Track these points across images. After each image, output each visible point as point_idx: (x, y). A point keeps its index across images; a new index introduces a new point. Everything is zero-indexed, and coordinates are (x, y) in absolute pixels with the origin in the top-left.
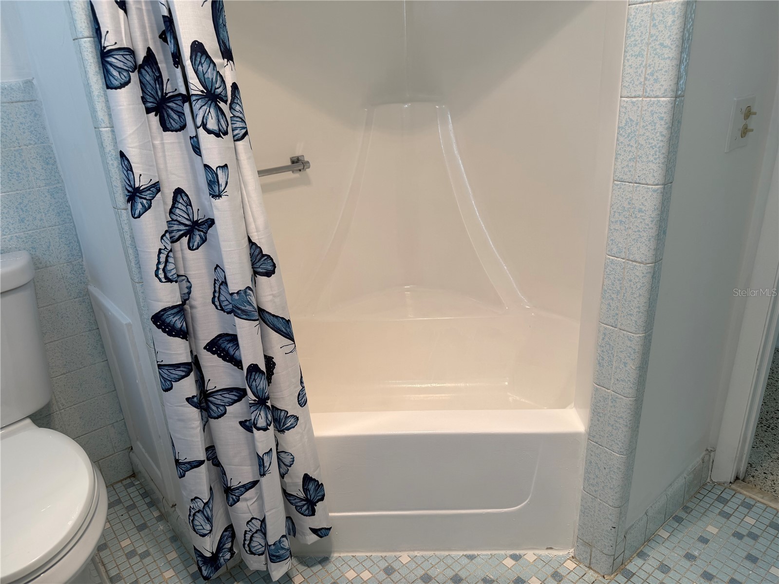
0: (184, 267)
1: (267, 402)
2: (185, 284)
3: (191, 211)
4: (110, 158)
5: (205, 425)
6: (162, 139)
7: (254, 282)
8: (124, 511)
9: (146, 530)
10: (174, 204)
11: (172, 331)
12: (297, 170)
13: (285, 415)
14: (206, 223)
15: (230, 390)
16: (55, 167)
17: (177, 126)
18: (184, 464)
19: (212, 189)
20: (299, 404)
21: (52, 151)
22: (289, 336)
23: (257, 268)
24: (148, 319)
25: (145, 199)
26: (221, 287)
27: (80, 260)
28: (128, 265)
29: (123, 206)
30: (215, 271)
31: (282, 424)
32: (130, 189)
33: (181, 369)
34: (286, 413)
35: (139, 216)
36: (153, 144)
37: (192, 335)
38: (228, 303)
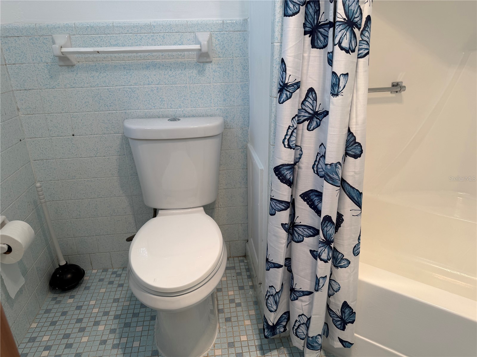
0: (301, 141)
1: (331, 244)
2: (299, 152)
3: (316, 104)
4: (275, 63)
5: (289, 244)
6: (310, 53)
7: (344, 160)
8: (235, 275)
9: (243, 291)
10: (306, 98)
11: (283, 179)
12: (395, 92)
13: (342, 257)
14: (323, 113)
15: (309, 227)
16: (247, 72)
17: (321, 45)
18: (270, 263)
19: (334, 89)
20: (353, 253)
21: (248, 62)
22: (359, 205)
23: (348, 150)
24: (272, 169)
25: (289, 91)
26: (321, 159)
27: (247, 128)
28: (269, 133)
29: (275, 96)
30: (320, 147)
31: (338, 262)
32: (281, 84)
33: (283, 204)
34: (342, 256)
35: (282, 103)
36: (303, 56)
37: (295, 185)
38: (322, 170)
